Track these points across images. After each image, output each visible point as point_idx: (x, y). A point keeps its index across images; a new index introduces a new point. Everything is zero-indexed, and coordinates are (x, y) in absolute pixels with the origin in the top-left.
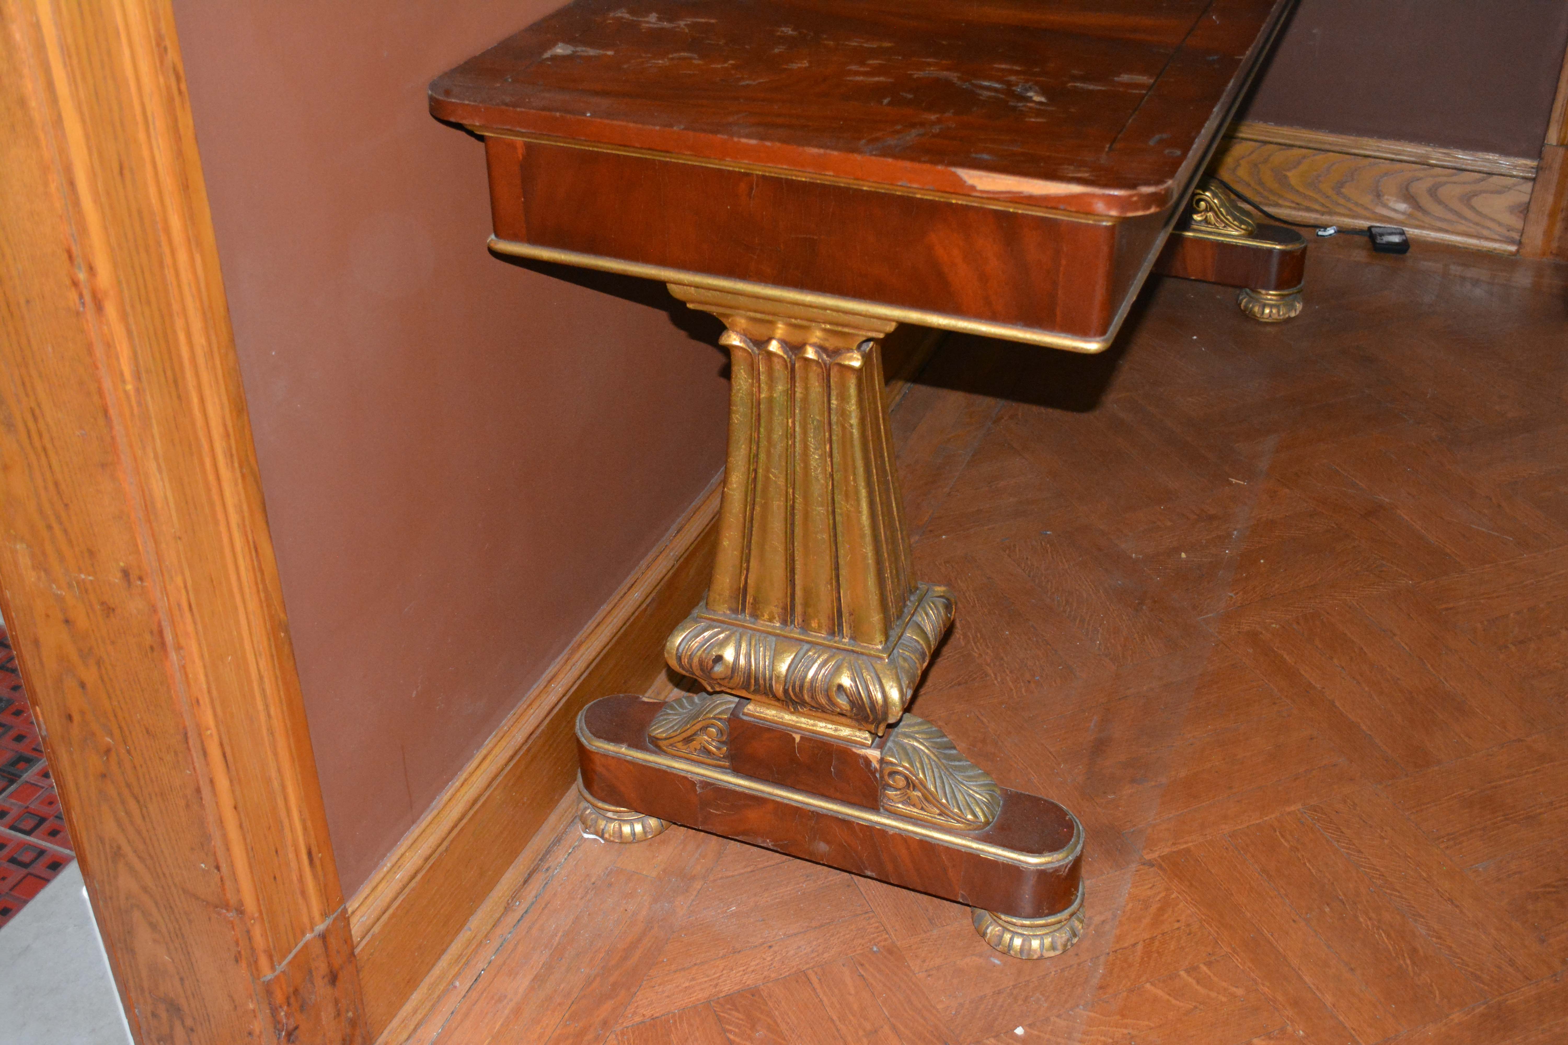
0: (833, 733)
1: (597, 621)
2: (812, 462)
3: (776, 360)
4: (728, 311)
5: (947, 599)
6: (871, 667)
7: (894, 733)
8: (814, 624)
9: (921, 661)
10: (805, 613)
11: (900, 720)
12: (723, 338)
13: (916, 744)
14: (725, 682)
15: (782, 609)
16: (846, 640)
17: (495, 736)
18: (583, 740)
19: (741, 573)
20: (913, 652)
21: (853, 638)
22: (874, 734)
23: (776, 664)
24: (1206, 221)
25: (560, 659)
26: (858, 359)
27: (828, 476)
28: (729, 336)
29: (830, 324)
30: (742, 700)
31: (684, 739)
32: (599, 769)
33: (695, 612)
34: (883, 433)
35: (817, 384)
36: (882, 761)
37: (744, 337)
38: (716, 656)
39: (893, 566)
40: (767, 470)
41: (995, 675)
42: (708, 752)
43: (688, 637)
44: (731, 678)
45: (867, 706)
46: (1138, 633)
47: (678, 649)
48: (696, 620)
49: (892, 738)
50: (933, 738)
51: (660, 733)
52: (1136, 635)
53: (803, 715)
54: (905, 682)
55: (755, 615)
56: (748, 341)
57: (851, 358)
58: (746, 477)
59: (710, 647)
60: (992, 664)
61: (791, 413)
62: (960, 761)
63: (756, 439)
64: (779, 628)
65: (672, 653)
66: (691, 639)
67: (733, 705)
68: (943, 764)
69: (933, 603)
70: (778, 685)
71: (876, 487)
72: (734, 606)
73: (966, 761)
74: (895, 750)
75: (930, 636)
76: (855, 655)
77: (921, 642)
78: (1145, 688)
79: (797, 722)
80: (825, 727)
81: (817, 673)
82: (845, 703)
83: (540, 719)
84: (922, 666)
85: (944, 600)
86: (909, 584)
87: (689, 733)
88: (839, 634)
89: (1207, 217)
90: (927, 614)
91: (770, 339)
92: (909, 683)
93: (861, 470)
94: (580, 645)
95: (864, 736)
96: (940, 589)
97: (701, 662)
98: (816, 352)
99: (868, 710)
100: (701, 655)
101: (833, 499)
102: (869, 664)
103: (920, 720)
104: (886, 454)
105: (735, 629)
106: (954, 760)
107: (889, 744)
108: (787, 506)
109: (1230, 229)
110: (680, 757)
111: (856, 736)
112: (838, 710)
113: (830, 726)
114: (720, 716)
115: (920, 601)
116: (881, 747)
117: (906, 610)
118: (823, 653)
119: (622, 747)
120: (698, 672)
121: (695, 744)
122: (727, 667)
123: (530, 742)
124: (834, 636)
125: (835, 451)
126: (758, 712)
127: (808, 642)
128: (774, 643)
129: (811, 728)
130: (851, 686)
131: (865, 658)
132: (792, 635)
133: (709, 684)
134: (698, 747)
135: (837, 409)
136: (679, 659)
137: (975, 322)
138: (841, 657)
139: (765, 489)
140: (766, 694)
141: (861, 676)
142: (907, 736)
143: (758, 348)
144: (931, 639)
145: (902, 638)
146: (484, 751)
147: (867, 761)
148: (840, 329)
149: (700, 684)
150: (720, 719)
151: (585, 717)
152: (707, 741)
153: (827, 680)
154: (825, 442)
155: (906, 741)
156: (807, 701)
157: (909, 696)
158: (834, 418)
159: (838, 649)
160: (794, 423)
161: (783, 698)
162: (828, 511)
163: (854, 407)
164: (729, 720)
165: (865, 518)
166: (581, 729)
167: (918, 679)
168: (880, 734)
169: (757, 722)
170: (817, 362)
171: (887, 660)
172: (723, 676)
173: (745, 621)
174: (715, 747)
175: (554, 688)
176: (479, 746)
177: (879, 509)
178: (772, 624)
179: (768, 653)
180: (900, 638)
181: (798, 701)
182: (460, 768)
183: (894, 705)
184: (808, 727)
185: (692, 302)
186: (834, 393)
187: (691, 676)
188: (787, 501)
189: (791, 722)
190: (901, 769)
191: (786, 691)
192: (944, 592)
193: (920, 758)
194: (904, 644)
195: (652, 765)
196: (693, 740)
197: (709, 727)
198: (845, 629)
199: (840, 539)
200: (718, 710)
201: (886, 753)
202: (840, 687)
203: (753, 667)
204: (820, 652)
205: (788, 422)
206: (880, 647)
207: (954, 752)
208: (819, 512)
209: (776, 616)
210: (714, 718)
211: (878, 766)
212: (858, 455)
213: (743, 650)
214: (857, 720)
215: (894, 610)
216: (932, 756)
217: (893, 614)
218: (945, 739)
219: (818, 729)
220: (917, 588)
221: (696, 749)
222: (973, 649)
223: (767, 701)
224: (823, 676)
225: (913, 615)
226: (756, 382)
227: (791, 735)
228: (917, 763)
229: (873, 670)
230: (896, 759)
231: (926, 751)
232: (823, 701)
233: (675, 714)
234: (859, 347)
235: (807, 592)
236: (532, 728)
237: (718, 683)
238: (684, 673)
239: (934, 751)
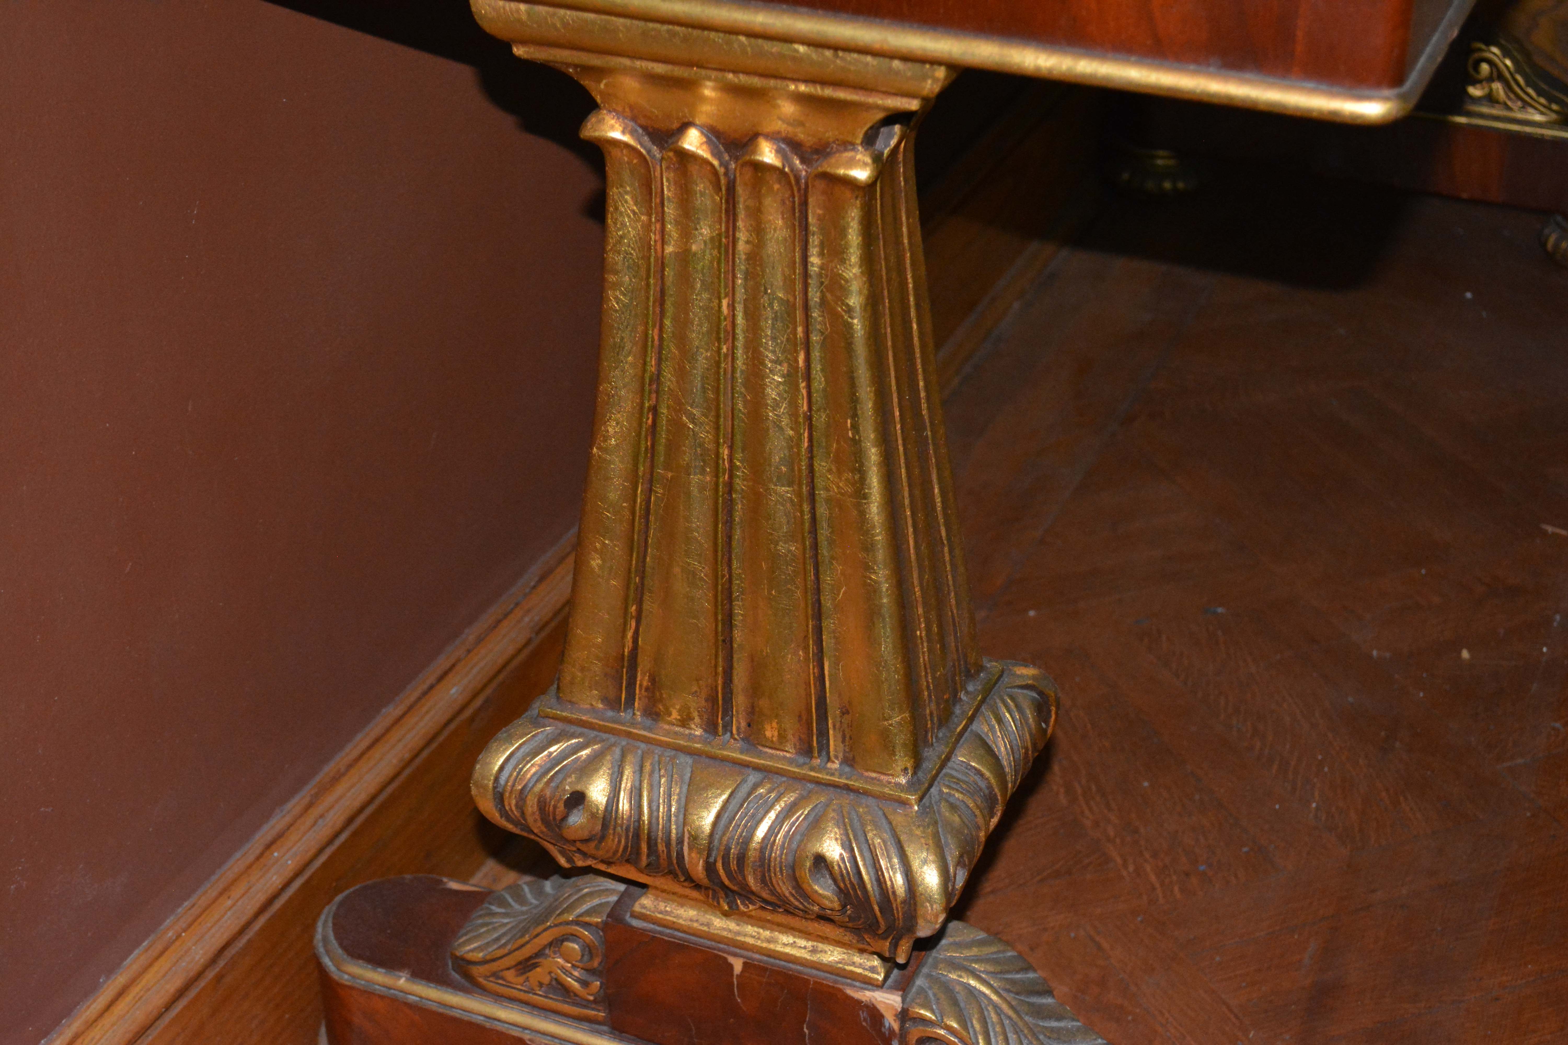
0: (808, 956)
1: (373, 735)
2: (769, 390)
3: (694, 169)
4: (595, 61)
5: (1041, 693)
6: (884, 821)
7: (930, 960)
8: (770, 732)
9: (986, 812)
10: (753, 707)
11: (940, 934)
12: (589, 125)
13: (973, 982)
14: (590, 848)
15: (706, 700)
16: (835, 765)
17: (147, 950)
18: (327, 961)
19: (625, 624)
20: (971, 794)
21: (849, 761)
22: (888, 961)
23: (690, 811)
24: (1490, 99)
25: (295, 804)
26: (865, 164)
27: (801, 420)
28: (601, 121)
29: (806, 81)
30: (633, 889)
31: (520, 963)
32: (358, 1019)
33: (536, 707)
34: (916, 340)
35: (780, 222)
36: (904, 1015)
37: (631, 124)
38: (573, 794)
39: (933, 616)
40: (679, 408)
41: (1125, 861)
42: (564, 991)
43: (519, 754)
44: (603, 838)
45: (872, 899)
46: (1387, 790)
47: (497, 779)
48: (536, 723)
49: (925, 970)
50: (1008, 972)
51: (472, 951)
52: (1384, 794)
53: (748, 918)
54: (952, 854)
55: (653, 713)
56: (640, 131)
57: (852, 163)
58: (635, 425)
59: (561, 776)
60: (1118, 840)
61: (726, 286)
62: (1060, 1018)
63: (656, 342)
64: (705, 742)
65: (485, 787)
66: (523, 759)
67: (614, 898)
68: (1026, 1024)
69: (1013, 699)
70: (693, 855)
71: (901, 448)
72: (612, 693)
73: (1073, 1020)
74: (930, 993)
75: (1005, 763)
76: (852, 796)
77: (988, 774)
78: (1404, 892)
79: (738, 933)
80: (793, 945)
81: (772, 831)
82: (828, 893)
83: (244, 919)
84: (987, 824)
85: (1035, 695)
86: (965, 656)
87: (527, 952)
88: (820, 752)
89: (1491, 90)
90: (1000, 720)
91: (685, 126)
92: (961, 856)
93: (868, 406)
94: (336, 779)
95: (869, 964)
96: (1027, 672)
97: (542, 804)
98: (779, 151)
99: (876, 908)
100: (542, 790)
101: (811, 467)
102: (880, 813)
103: (982, 935)
104: (921, 384)
105: (613, 739)
106: (1049, 1017)
107: (920, 982)
108: (717, 484)
109: (1531, 110)
110: (512, 999)
111: (853, 964)
112: (816, 908)
113: (802, 943)
114: (587, 919)
115: (988, 691)
116: (903, 987)
117: (957, 710)
118: (787, 790)
119: (400, 977)
120: (538, 827)
121: (539, 974)
122: (593, 816)
123: (221, 963)
124: (812, 757)
125: (817, 367)
126: (661, 912)
127: (757, 768)
128: (689, 770)
129: (764, 945)
130: (843, 859)
131: (871, 801)
132: (725, 753)
133: (563, 853)
134: (546, 980)
135: (820, 275)
136: (499, 798)
137: (1115, 60)
138: (823, 799)
139: (673, 447)
140: (671, 873)
141: (862, 839)
142: (954, 965)
143: (662, 148)
144: (1007, 770)
145: (950, 764)
146: (120, 979)
147: (874, 1014)
148: (828, 92)
149: (545, 853)
150: (586, 925)
151: (334, 918)
152: (562, 968)
153: (794, 846)
154: (796, 345)
155: (953, 976)
156: (754, 888)
157: (960, 882)
158: (814, 296)
159: (818, 782)
160: (732, 307)
161: (705, 882)
162: (799, 495)
163: (856, 270)
164: (605, 927)
165: (875, 509)
166: (325, 940)
167: (978, 851)
168: (901, 960)
169: (660, 933)
170: (780, 171)
171: (916, 808)
172: (585, 834)
173: (633, 724)
174: (577, 980)
175: (277, 860)
176: (111, 970)
177: (906, 494)
178: (687, 732)
179: (676, 790)
180: (943, 765)
181: (735, 888)
182: (68, 1012)
183: (930, 899)
184: (759, 943)
185: (524, 42)
186: (814, 241)
187: (525, 834)
188: (717, 476)
189: (725, 933)
190: (942, 1032)
191: (710, 868)
192: (1034, 677)
193: (981, 1011)
194: (953, 777)
195: (457, 1013)
196: (535, 966)
197: (567, 940)
198: (832, 742)
199: (824, 552)
200: (585, 907)
201: (913, 1000)
202: (820, 860)
203: (646, 817)
204: (782, 789)
205: (720, 306)
206: (903, 780)
207: (1049, 1000)
208: (782, 496)
209: (695, 714)
210: (576, 922)
211: (896, 1026)
212: (863, 373)
213: (626, 784)
214: (856, 931)
215: (933, 706)
216: (1005, 1007)
217: (931, 714)
218: (1031, 975)
219: (779, 948)
220: (980, 668)
221: (541, 985)
222: (1082, 812)
223: (677, 888)
224: (785, 837)
225: (971, 719)
226: (657, 221)
227: (725, 959)
228: (975, 1022)
229: (886, 827)
230: (933, 1012)
231: (994, 997)
232: (786, 889)
233: (506, 915)
234: (870, 140)
235: (757, 667)
236: (226, 937)
237: (579, 851)
238: (510, 827)
239: (1009, 997)
